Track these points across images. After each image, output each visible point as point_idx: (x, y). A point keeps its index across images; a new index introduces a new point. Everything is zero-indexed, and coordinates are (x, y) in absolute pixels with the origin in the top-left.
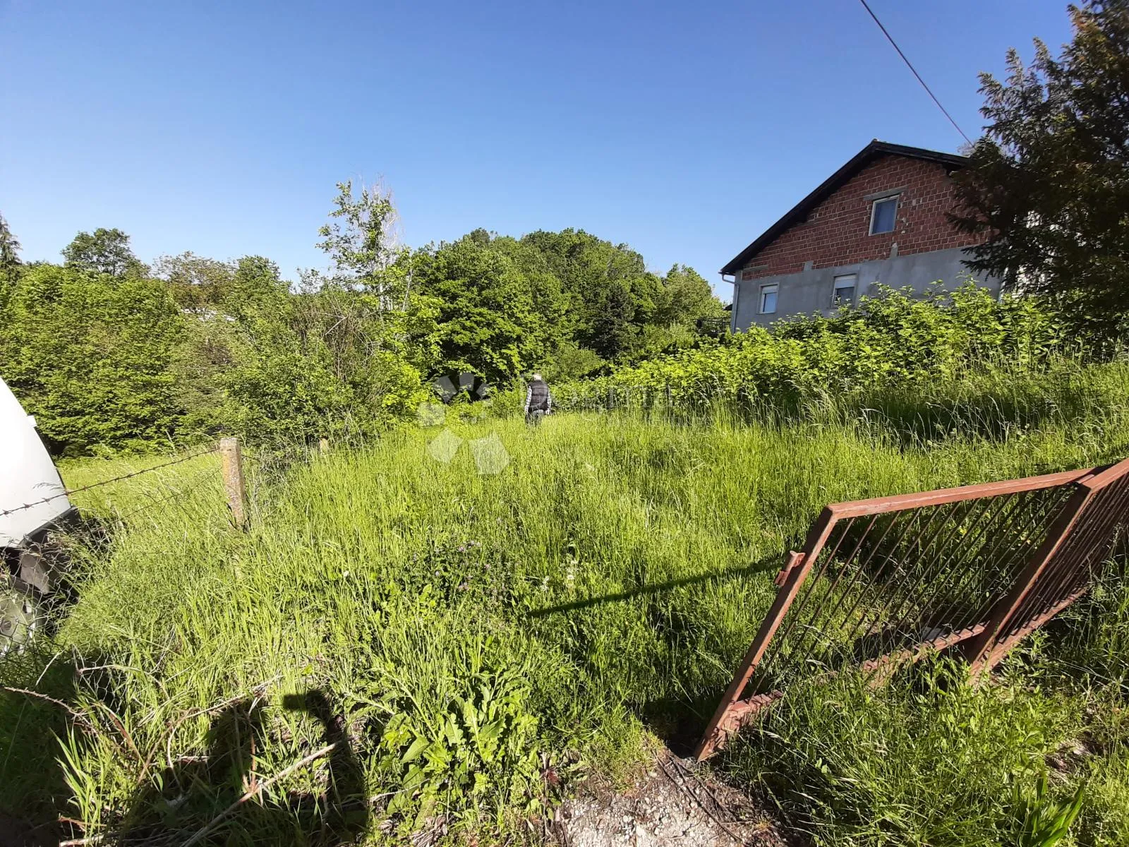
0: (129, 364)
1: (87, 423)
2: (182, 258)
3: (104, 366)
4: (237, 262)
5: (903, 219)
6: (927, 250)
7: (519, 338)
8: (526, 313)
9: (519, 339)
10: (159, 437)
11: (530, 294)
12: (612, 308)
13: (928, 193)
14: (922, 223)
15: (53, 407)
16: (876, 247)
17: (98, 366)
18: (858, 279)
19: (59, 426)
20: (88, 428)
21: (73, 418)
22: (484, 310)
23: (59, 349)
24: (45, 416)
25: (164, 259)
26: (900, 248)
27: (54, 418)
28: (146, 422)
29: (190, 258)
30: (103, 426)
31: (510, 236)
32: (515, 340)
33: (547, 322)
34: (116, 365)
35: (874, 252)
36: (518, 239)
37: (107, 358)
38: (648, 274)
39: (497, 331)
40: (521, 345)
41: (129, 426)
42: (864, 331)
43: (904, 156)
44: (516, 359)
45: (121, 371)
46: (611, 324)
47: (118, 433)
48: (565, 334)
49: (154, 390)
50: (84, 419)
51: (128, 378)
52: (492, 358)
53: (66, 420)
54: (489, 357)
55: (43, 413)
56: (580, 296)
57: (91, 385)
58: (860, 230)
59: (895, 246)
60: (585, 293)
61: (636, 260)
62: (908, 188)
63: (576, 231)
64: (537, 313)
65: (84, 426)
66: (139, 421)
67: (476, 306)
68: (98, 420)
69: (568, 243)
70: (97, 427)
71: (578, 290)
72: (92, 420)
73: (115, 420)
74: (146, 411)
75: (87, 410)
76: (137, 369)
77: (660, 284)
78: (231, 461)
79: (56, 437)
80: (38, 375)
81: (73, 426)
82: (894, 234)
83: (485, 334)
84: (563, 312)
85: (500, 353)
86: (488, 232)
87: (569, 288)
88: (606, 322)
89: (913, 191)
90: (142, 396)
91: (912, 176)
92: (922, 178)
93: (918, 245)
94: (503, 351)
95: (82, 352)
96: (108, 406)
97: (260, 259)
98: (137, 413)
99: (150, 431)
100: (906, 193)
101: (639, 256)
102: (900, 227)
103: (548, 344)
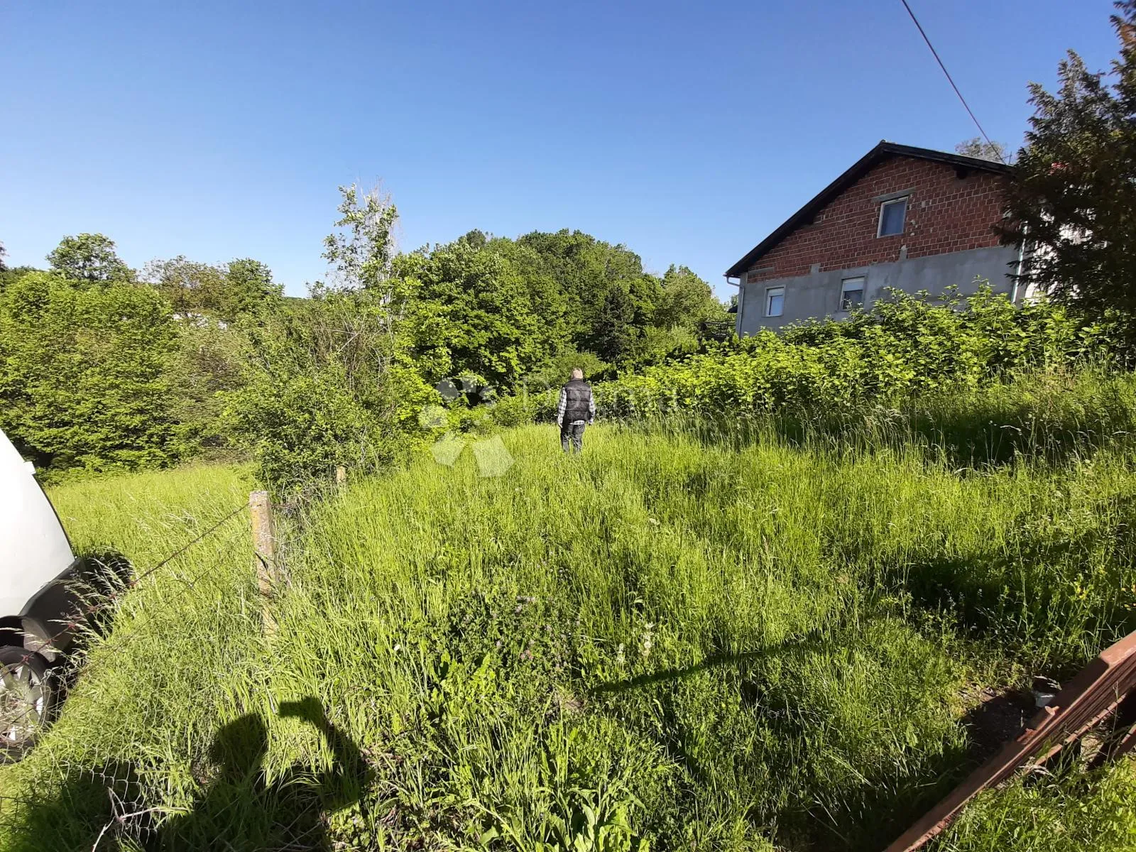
0: (118, 372)
1: (76, 433)
2: (175, 262)
3: (92, 376)
4: (227, 265)
5: (913, 221)
6: (937, 252)
7: (517, 339)
8: (525, 316)
9: (517, 342)
10: (150, 447)
11: (528, 297)
12: (612, 309)
13: (937, 195)
14: (932, 225)
15: (40, 418)
16: (885, 250)
17: (86, 375)
18: (866, 283)
19: (47, 438)
20: (77, 438)
21: (61, 429)
22: (482, 313)
23: (47, 358)
24: (33, 428)
25: (155, 263)
26: (909, 251)
27: (41, 430)
28: (137, 431)
29: (182, 263)
30: (94, 437)
31: (506, 237)
32: (513, 343)
33: (546, 323)
34: (105, 373)
35: (883, 255)
36: (514, 240)
37: (96, 366)
38: (646, 275)
39: (495, 333)
40: (519, 348)
41: (120, 437)
42: (880, 336)
43: (913, 157)
44: (514, 362)
45: (111, 379)
46: (611, 326)
47: (109, 444)
48: (563, 337)
49: (145, 398)
50: (72, 430)
51: (117, 386)
52: (490, 361)
53: (54, 431)
54: (487, 360)
55: (31, 424)
56: (577, 298)
57: (79, 395)
58: (869, 232)
59: (904, 248)
60: (583, 294)
61: (634, 260)
62: (918, 189)
63: (571, 233)
64: (535, 315)
65: (73, 437)
66: (129, 431)
67: (473, 309)
68: (87, 431)
69: (565, 244)
70: (87, 437)
71: (575, 291)
72: (82, 431)
73: (105, 430)
74: (137, 420)
75: (75, 420)
76: (127, 377)
77: (658, 286)
78: (261, 518)
79: (44, 449)
80: (25, 386)
81: (61, 437)
82: (903, 236)
83: (482, 337)
84: (561, 314)
85: (499, 356)
86: (484, 234)
87: (566, 290)
88: (606, 324)
89: (922, 193)
90: (133, 405)
91: (921, 177)
92: (931, 180)
93: (928, 248)
94: (501, 354)
95: (69, 361)
96: (97, 417)
97: (251, 262)
98: (127, 423)
99: (140, 442)
100: (915, 195)
101: (637, 257)
102: (909, 229)
103: (547, 346)
